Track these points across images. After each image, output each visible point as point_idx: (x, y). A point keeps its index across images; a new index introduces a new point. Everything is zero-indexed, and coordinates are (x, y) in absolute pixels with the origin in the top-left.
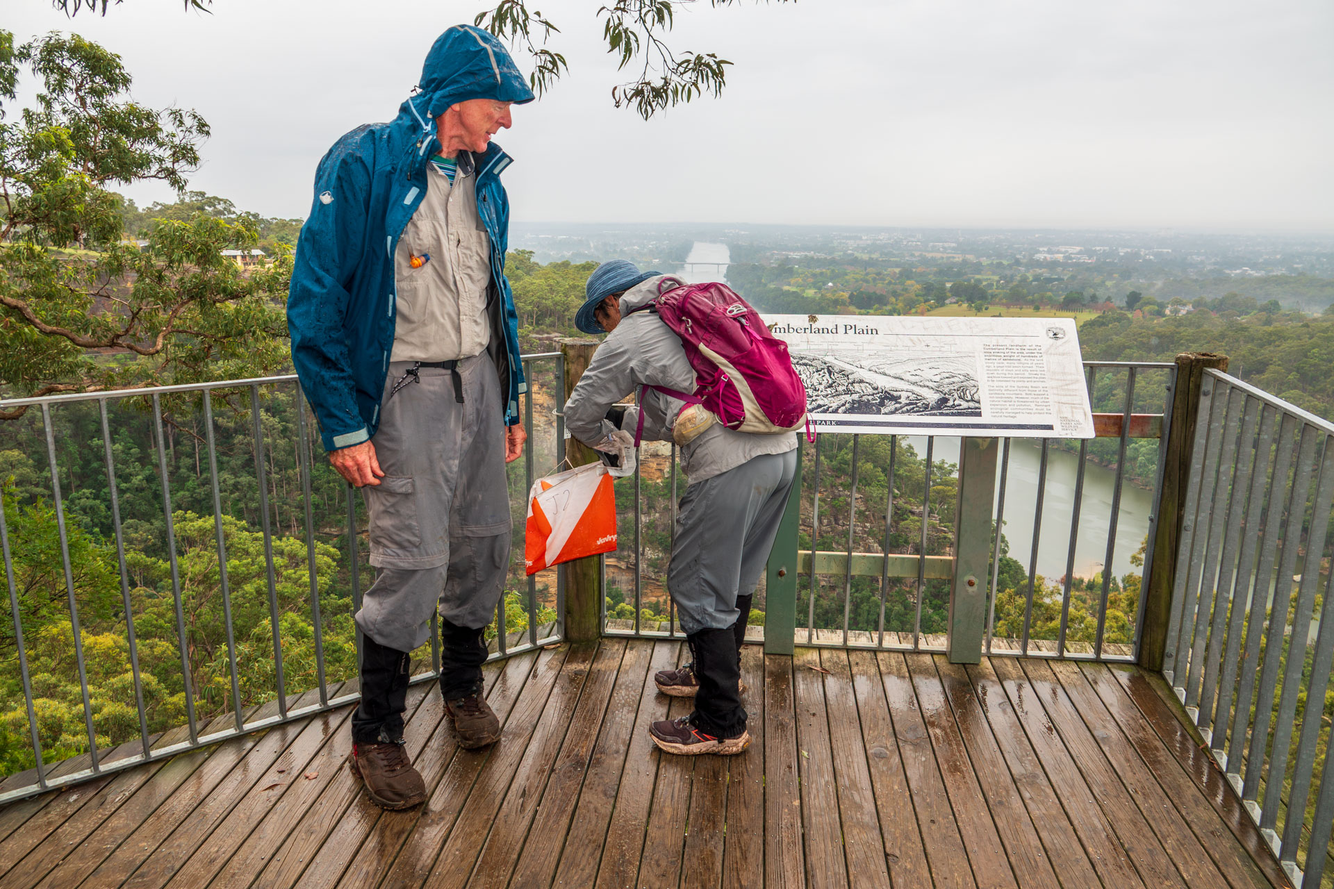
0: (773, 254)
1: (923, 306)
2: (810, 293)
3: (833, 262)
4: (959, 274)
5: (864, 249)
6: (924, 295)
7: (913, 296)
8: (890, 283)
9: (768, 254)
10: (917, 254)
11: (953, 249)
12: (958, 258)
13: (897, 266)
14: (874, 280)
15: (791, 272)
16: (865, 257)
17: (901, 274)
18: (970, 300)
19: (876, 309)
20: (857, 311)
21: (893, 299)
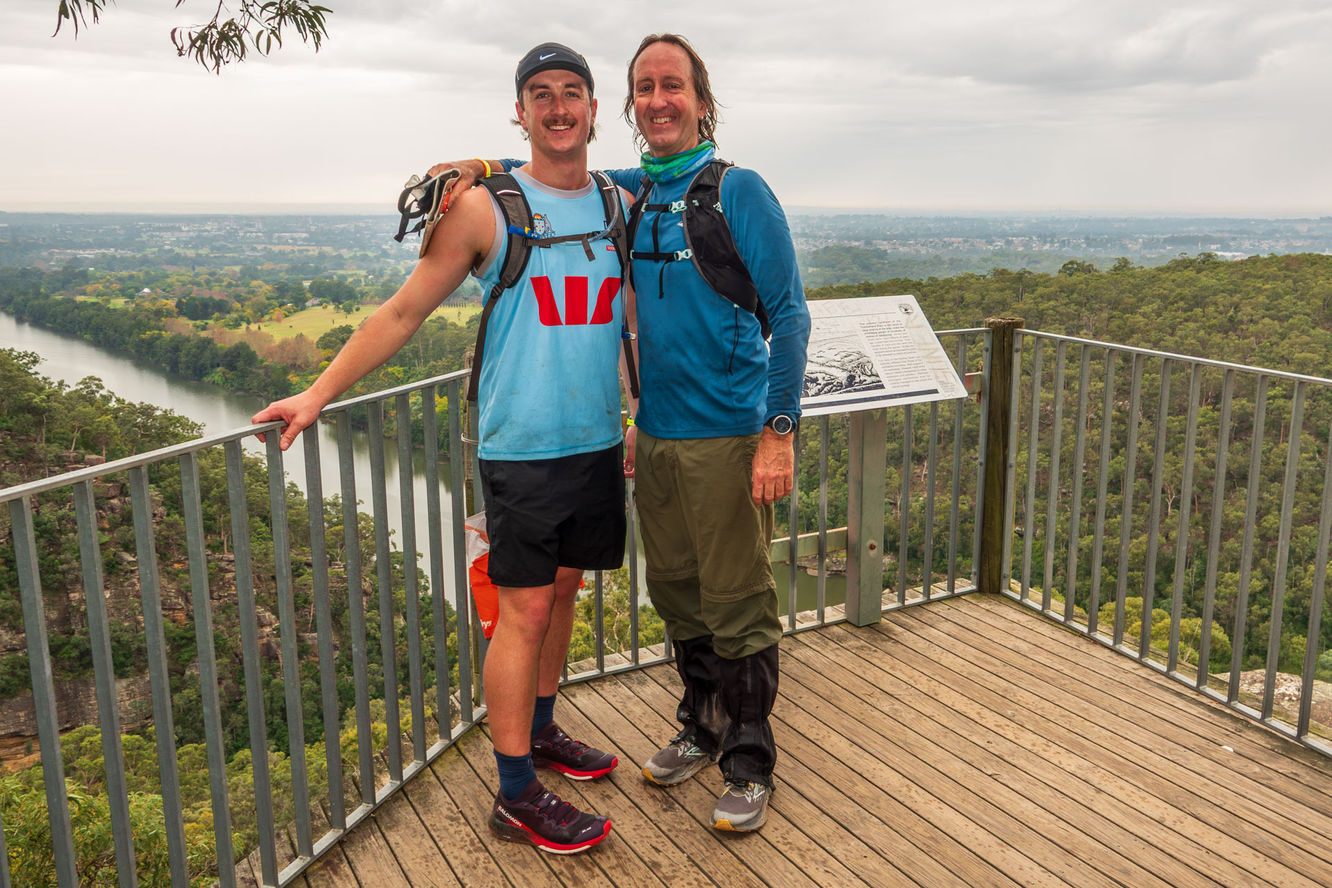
0: (51, 254)
1: (278, 312)
2: (119, 303)
3: (145, 261)
4: (317, 270)
5: (186, 244)
6: (277, 298)
7: (263, 299)
8: (230, 285)
9: (45, 254)
10: (260, 247)
11: (305, 239)
12: (314, 251)
13: (236, 264)
14: (208, 282)
15: (84, 277)
16: (191, 253)
17: (242, 271)
18: (337, 300)
19: (217, 319)
20: (191, 323)
21: (238, 305)
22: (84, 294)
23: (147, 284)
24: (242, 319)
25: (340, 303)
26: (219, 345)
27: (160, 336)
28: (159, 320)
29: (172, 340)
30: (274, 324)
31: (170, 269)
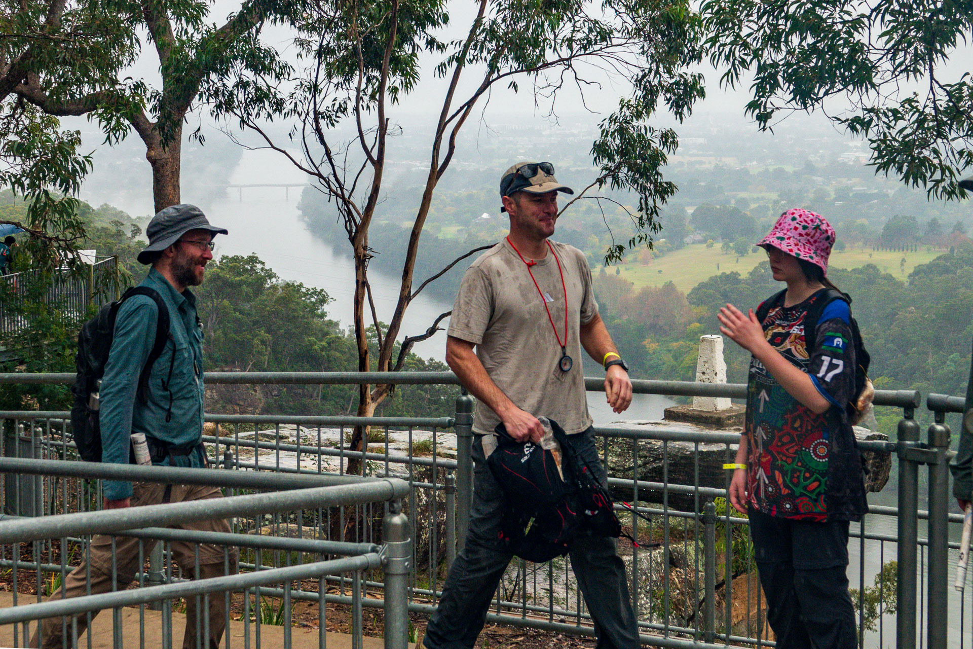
2: (450, 231)
4: (708, 190)
23: (487, 208)
25: (731, 240)
30: (639, 268)
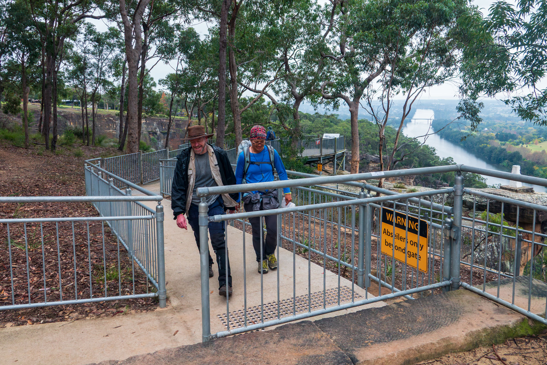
5: (506, 112)
7: (531, 135)
14: (510, 127)
19: (510, 142)
20: (500, 142)
21: (520, 137)
22: (464, 129)
23: (487, 127)
24: (520, 142)
26: (508, 152)
27: (487, 146)
28: (488, 140)
29: (490, 148)
30: (534, 145)
31: (497, 122)
